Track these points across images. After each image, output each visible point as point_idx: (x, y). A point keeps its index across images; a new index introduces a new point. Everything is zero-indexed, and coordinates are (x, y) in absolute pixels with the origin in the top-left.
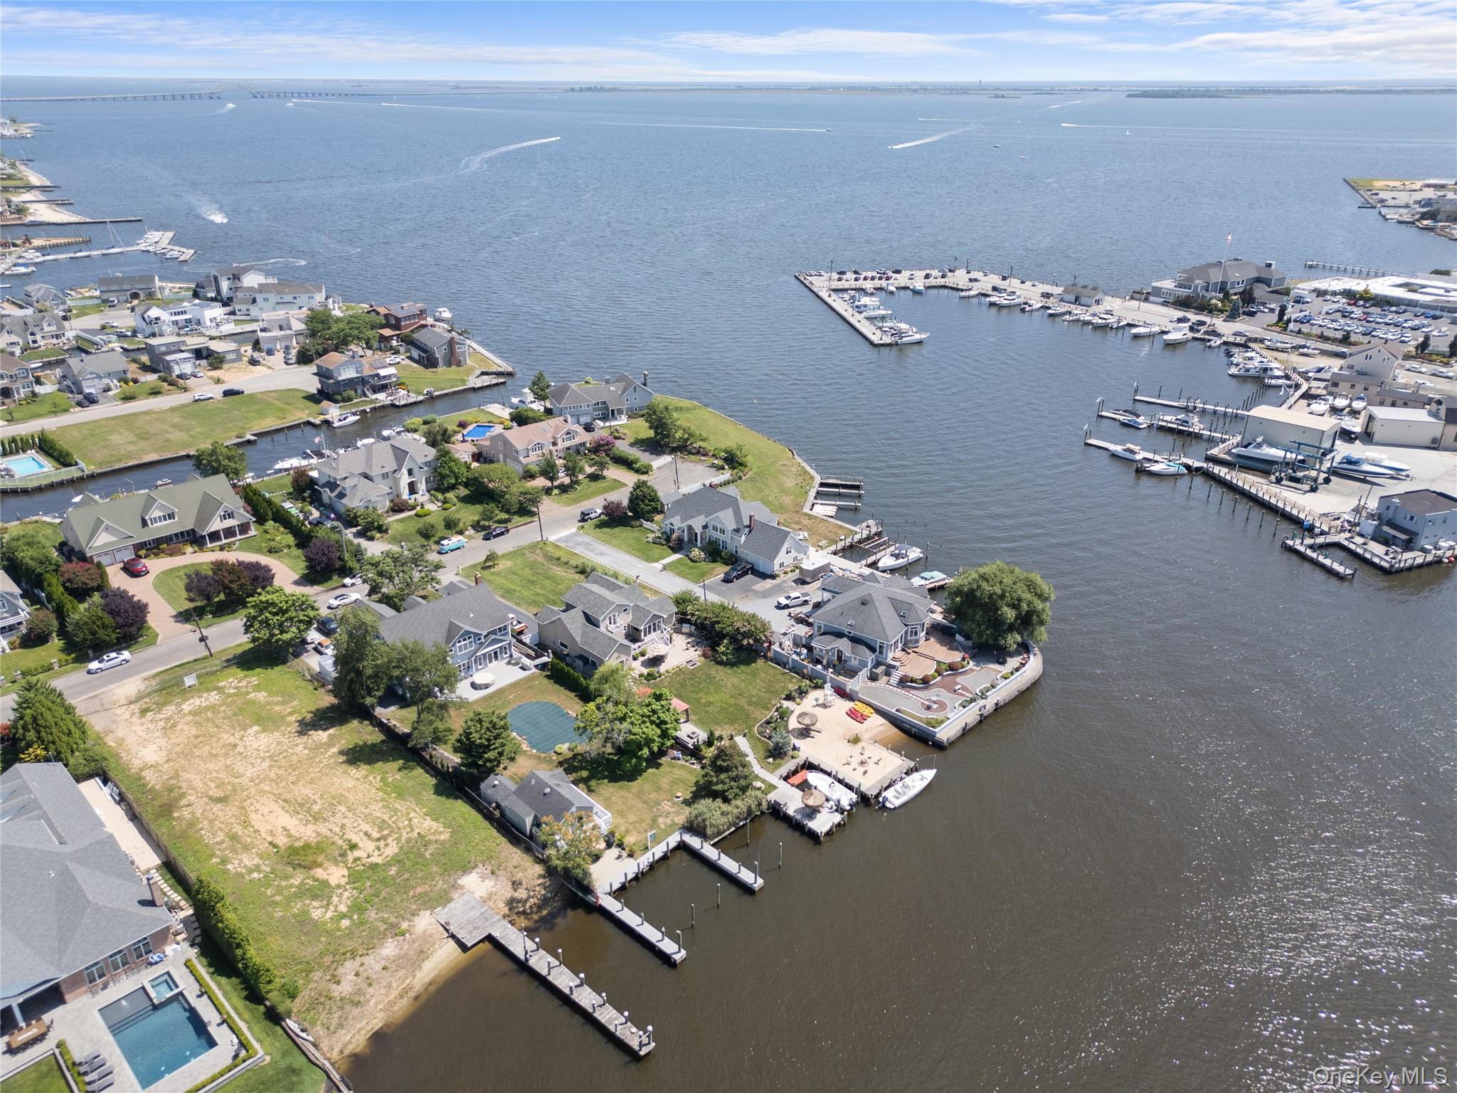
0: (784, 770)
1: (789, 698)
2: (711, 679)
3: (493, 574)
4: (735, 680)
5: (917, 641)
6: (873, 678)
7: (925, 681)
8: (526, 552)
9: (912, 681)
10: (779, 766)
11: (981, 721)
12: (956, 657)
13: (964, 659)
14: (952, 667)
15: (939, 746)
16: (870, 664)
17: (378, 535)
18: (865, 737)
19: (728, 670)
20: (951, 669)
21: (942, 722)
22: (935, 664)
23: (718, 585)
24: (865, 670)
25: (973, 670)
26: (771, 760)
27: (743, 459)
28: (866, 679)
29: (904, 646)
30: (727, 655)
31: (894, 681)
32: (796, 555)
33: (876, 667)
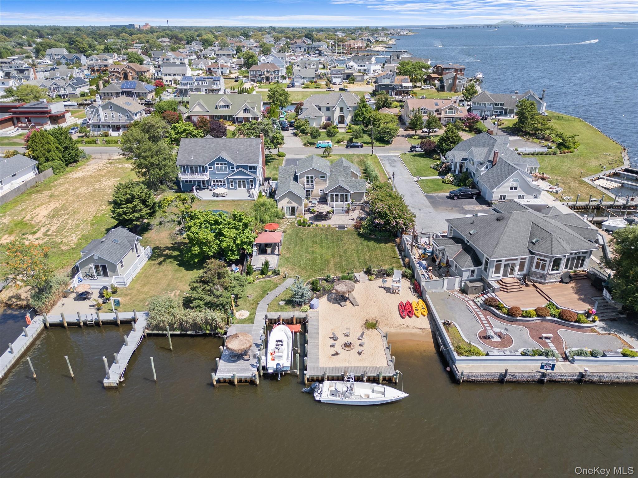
0: (276, 315)
1: (368, 272)
2: (340, 239)
5: (544, 277)
6: (464, 291)
7: (512, 314)
8: (355, 156)
9: (498, 308)
10: (283, 310)
11: (540, 382)
12: (582, 308)
13: (588, 314)
14: (562, 315)
15: (453, 377)
16: (466, 275)
17: (301, 134)
18: (383, 329)
20: (560, 316)
21: (478, 354)
22: (543, 303)
23: (440, 198)
24: (457, 279)
25: (593, 330)
26: (282, 303)
27: (570, 144)
28: (457, 288)
29: (525, 276)
30: (364, 228)
31: (481, 299)
32: (522, 193)
33: (471, 281)
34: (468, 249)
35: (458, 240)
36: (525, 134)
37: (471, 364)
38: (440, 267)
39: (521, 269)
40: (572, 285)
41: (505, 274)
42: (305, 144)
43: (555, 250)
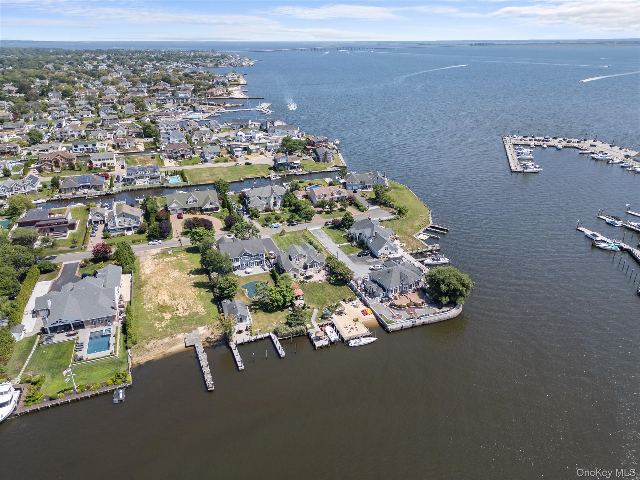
0: (321, 324)
1: (344, 301)
2: (323, 288)
3: (281, 238)
4: (331, 290)
5: (407, 292)
6: (382, 302)
7: (400, 307)
8: (298, 232)
9: (395, 306)
10: (322, 321)
11: (412, 327)
12: (420, 301)
13: (423, 303)
14: (416, 305)
15: (387, 331)
16: (381, 296)
17: (255, 218)
18: (360, 321)
19: (332, 287)
20: (415, 305)
21: (394, 322)
22: (409, 302)
23: (355, 256)
24: (379, 298)
25: (425, 308)
26: (320, 319)
27: (404, 211)
28: (379, 301)
29: (401, 293)
30: (333, 281)
31: (389, 304)
32: (390, 251)
33: (384, 298)
34: (380, 285)
35: (375, 282)
36: (380, 204)
37: (392, 326)
38: (370, 294)
39: (399, 290)
40: (416, 293)
41: (395, 293)
42: (262, 226)
43: (409, 282)
